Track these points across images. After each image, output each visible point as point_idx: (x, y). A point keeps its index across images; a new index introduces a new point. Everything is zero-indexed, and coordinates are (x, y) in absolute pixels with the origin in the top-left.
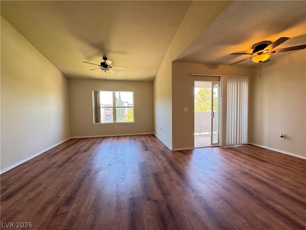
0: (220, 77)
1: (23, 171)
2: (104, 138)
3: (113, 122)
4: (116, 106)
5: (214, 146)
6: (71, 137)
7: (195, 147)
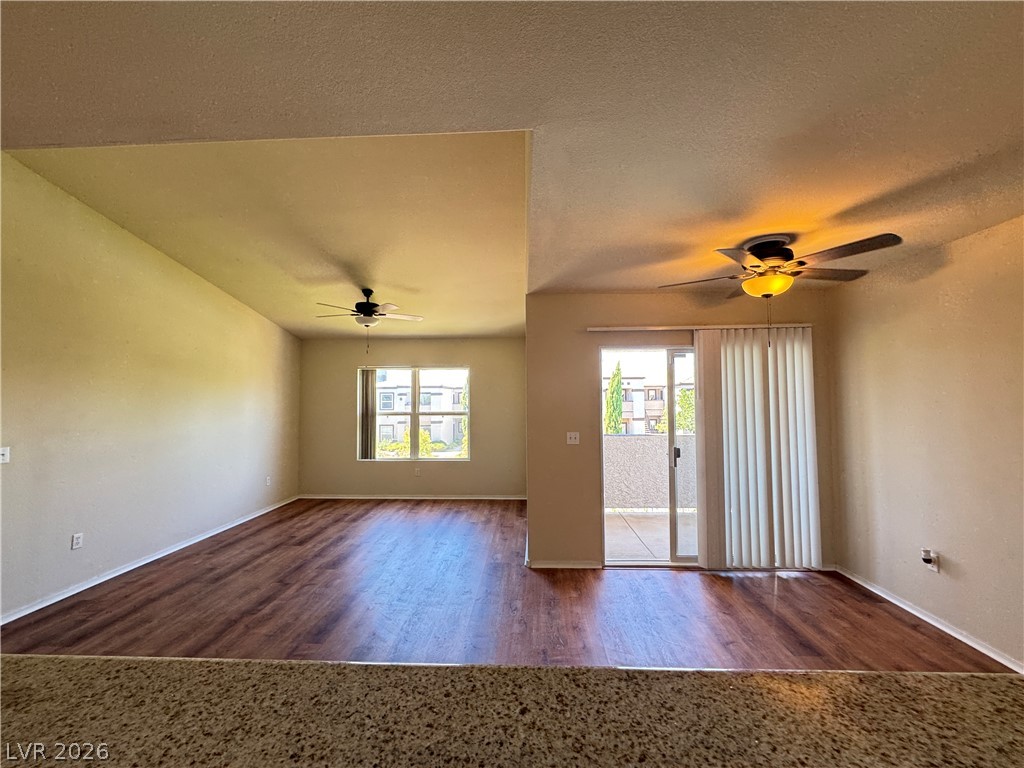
0: (693, 331)
1: (141, 582)
2: (380, 503)
3: (409, 457)
4: (421, 410)
5: (682, 566)
6: (299, 494)
7: (606, 563)
